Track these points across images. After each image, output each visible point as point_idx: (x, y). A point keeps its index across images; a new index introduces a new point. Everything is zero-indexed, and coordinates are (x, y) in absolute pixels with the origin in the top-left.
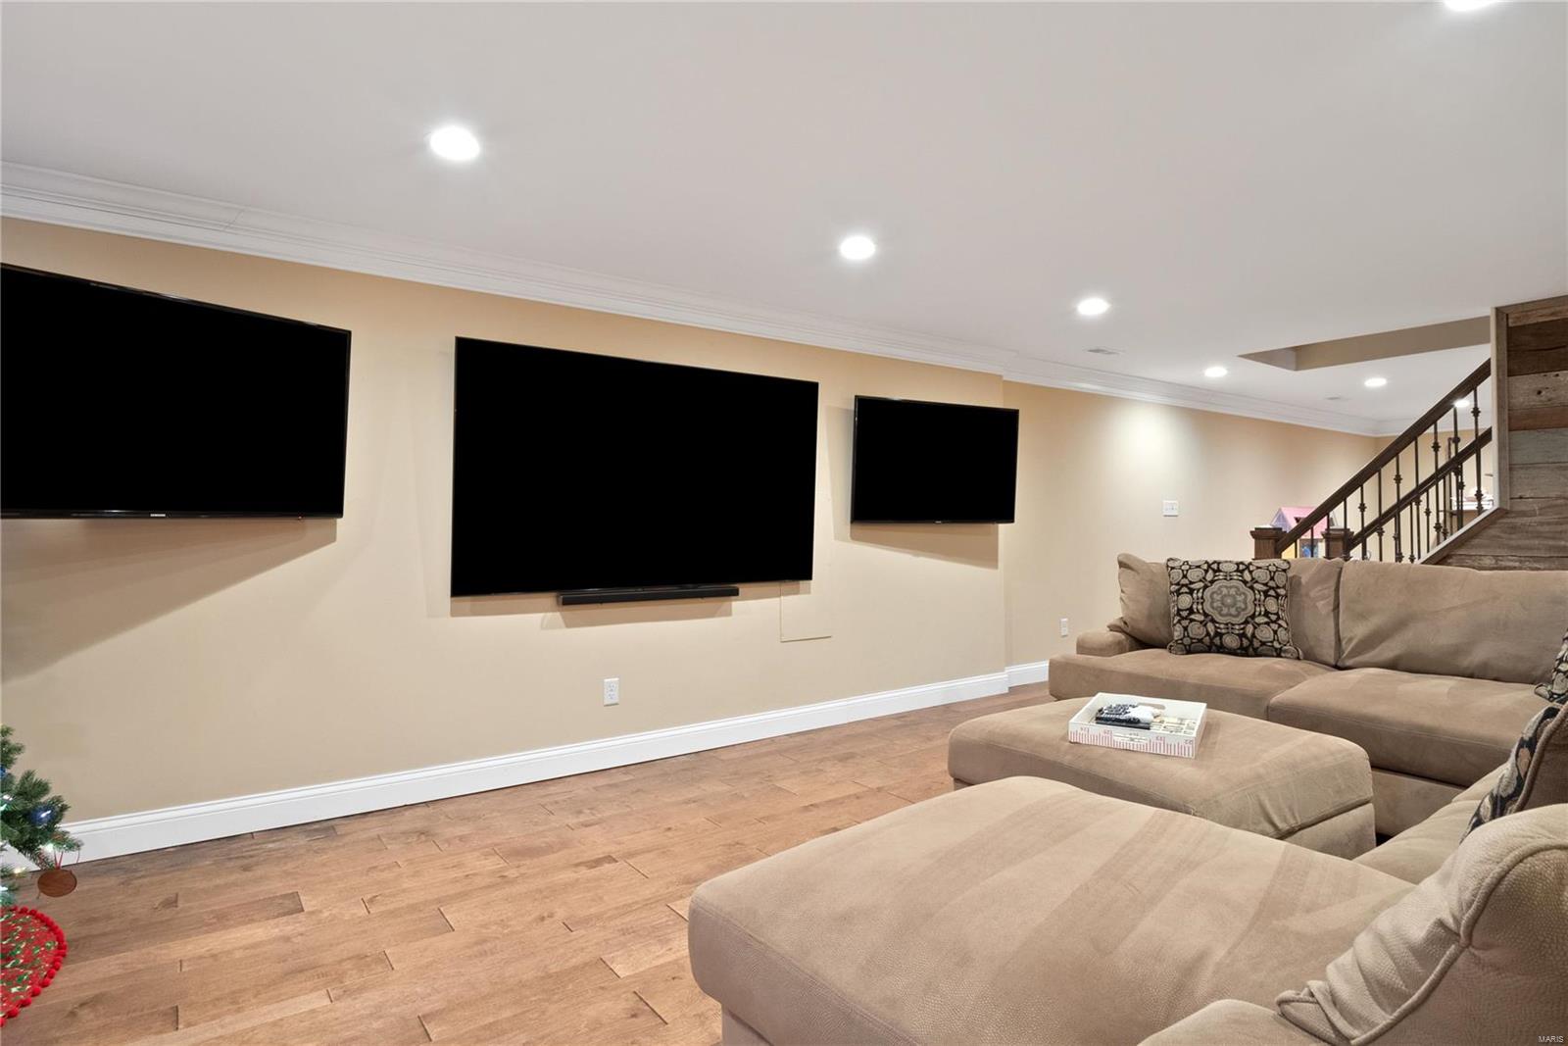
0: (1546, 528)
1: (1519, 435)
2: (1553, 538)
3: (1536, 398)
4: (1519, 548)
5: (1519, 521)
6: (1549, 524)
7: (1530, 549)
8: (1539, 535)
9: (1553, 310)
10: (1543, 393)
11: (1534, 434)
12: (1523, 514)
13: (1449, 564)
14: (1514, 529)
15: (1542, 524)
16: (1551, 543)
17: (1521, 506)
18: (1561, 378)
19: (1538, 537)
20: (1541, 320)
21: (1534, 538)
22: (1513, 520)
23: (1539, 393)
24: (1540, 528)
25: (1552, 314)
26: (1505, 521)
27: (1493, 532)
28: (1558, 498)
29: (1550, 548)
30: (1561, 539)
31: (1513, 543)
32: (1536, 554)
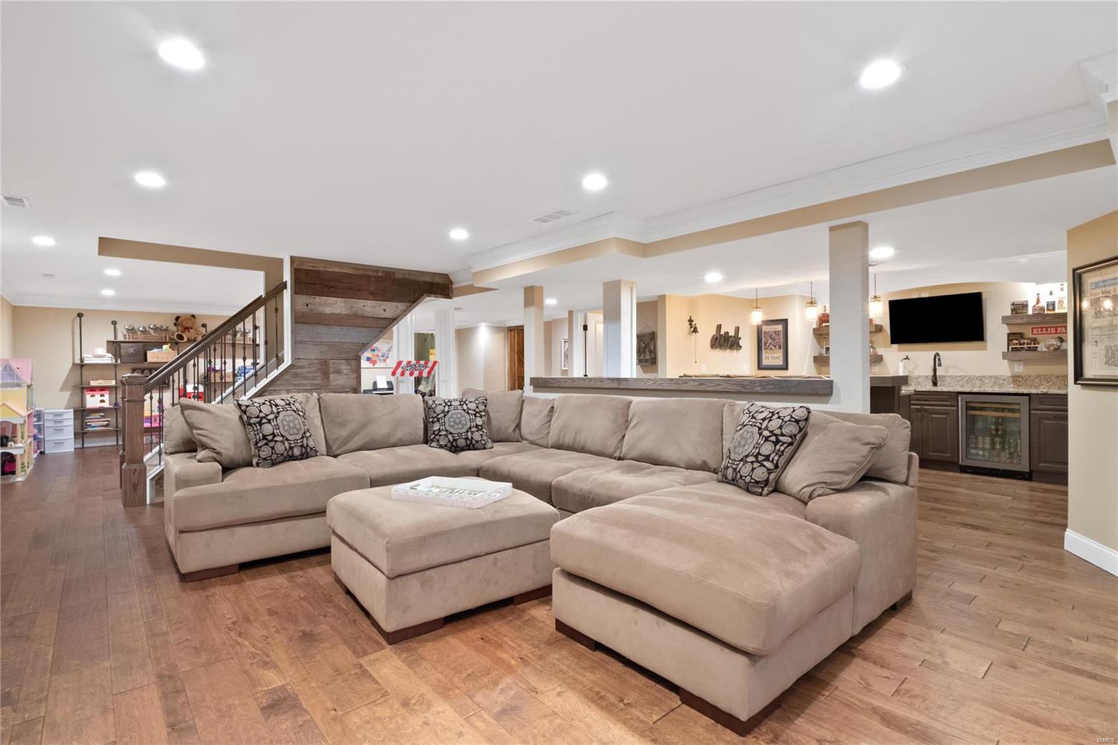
0: (310, 375)
1: (299, 326)
2: (313, 380)
3: (305, 307)
4: (298, 385)
5: (299, 371)
6: (311, 372)
7: (302, 385)
8: (307, 378)
9: (313, 265)
10: (309, 306)
11: (305, 326)
12: (300, 367)
13: (265, 396)
14: (296, 375)
15: (308, 372)
16: (312, 382)
17: (300, 364)
18: (316, 299)
19: (307, 379)
20: (309, 268)
21: (304, 380)
22: (295, 371)
23: (307, 305)
24: (307, 375)
25: (313, 267)
26: (292, 371)
27: (287, 376)
28: (315, 359)
29: (312, 385)
30: (316, 380)
31: (296, 383)
32: (306, 388)
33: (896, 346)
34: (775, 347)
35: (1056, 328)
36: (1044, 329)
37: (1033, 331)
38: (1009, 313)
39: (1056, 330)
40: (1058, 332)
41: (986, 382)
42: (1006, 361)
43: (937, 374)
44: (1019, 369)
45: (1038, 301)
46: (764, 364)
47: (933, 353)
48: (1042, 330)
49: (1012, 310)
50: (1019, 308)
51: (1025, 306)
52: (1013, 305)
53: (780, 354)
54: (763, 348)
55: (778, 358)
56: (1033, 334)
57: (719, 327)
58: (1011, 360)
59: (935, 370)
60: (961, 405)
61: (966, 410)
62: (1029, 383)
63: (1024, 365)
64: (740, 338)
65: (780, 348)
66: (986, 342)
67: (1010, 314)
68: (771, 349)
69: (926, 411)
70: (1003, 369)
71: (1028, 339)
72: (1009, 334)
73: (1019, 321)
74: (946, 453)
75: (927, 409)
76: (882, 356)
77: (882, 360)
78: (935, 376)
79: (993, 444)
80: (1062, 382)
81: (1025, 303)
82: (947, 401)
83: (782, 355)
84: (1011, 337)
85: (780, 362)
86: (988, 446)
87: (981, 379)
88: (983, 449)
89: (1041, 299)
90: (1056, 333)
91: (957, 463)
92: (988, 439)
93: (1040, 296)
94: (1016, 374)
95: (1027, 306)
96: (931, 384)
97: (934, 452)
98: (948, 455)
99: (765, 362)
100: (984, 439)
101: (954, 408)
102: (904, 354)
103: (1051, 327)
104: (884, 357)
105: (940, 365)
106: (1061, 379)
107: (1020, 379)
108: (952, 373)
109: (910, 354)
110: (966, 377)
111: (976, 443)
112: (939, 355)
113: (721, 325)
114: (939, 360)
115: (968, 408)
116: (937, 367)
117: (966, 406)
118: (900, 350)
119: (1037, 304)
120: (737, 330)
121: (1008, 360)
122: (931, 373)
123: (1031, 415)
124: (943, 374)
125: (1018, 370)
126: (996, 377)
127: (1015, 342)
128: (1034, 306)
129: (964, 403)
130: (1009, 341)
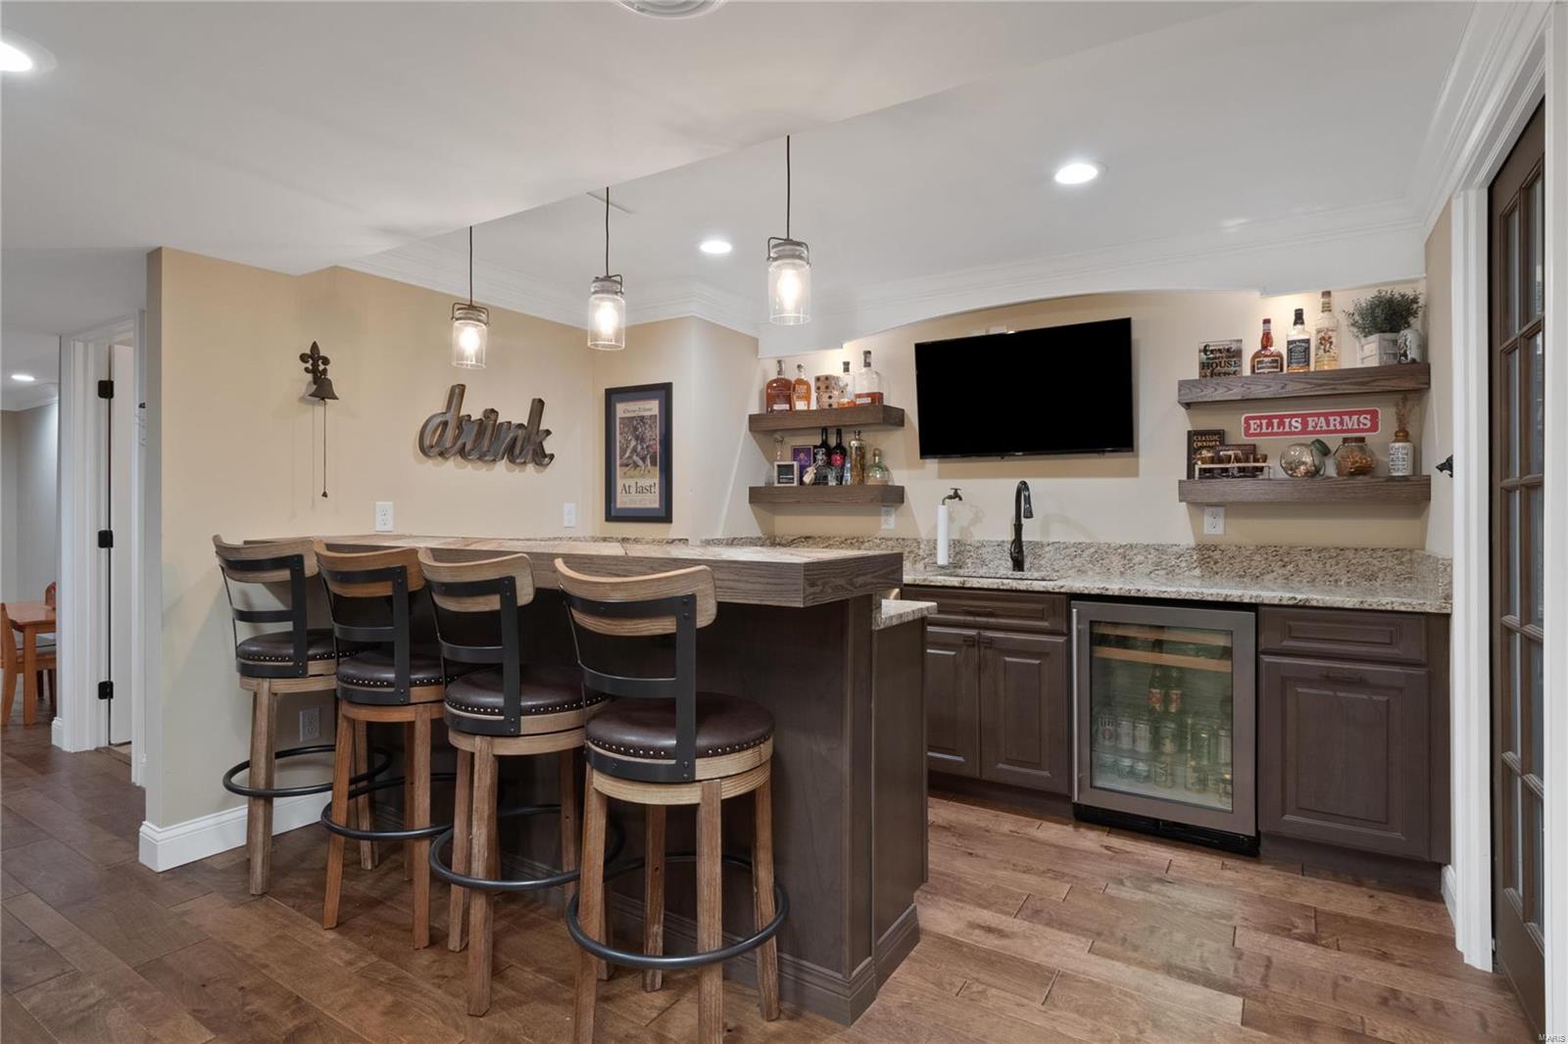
33: (932, 465)
34: (643, 459)
35: (1304, 417)
36: (1275, 421)
37: (1248, 427)
38: (1194, 374)
39: (1305, 424)
40: (1310, 428)
41: (1137, 560)
42: (1184, 503)
43: (1025, 538)
44: (1215, 527)
45: (1267, 340)
46: (619, 505)
47: (1015, 483)
48: (1270, 424)
49: (1203, 366)
50: (1218, 361)
51: (1234, 354)
52: (1205, 350)
53: (653, 480)
54: (618, 462)
55: (649, 490)
56: (1247, 434)
57: (458, 393)
58: (1197, 505)
59: (1018, 528)
60: (1079, 631)
61: (1091, 644)
62: (1237, 566)
63: (1226, 516)
64: (548, 432)
65: (654, 463)
66: (1137, 456)
67: (1197, 377)
68: (636, 466)
69: (991, 643)
70: (1179, 527)
71: (1238, 446)
72: (1192, 435)
73: (1220, 394)
74: (1038, 766)
75: (992, 639)
76: (902, 489)
77: (902, 501)
78: (1018, 541)
79: (1156, 742)
80: (1320, 566)
81: (1234, 347)
82: (1042, 619)
83: (657, 481)
84: (1197, 440)
85: (652, 501)
86: (1143, 747)
87: (1126, 552)
88: (1133, 754)
89: (1274, 334)
90: (1304, 431)
91: (1069, 798)
92: (1143, 730)
93: (1273, 326)
94: (1209, 542)
95: (1238, 354)
96: (1010, 564)
97: (1009, 762)
98: (1046, 774)
99: (623, 501)
100: (1134, 727)
101: (1061, 640)
102: (947, 486)
103: (1292, 416)
104: (909, 494)
105: (1029, 515)
106: (1315, 556)
107: (1217, 555)
108: (1058, 534)
109: (965, 485)
110: (1090, 546)
111: (1116, 736)
112: (1027, 489)
113: (462, 388)
114: (1028, 500)
115: (1098, 640)
116: (1024, 521)
117: (1091, 633)
118: (941, 476)
119: (1265, 347)
120: (538, 406)
121: (1188, 503)
122: (1010, 536)
123: (1263, 667)
124: (1036, 538)
125: (1213, 532)
126: (1160, 549)
127: (1206, 454)
128: (1257, 355)
129: (1086, 626)
130: (1192, 452)
